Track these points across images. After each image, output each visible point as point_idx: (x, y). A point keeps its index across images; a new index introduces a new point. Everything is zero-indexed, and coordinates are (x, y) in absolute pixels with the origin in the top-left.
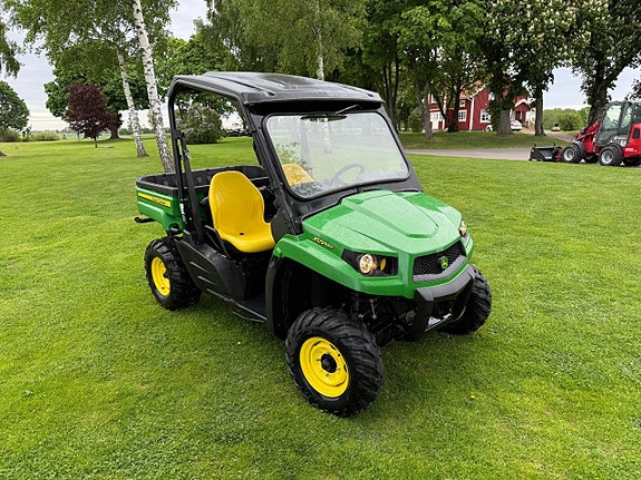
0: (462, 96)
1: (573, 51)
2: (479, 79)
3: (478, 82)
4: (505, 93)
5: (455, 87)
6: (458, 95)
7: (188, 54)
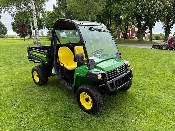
0: (128, 29)
1: (162, 17)
2: (133, 24)
3: (133, 26)
4: (141, 29)
5: (126, 27)
6: (127, 29)
7: (52, 15)
